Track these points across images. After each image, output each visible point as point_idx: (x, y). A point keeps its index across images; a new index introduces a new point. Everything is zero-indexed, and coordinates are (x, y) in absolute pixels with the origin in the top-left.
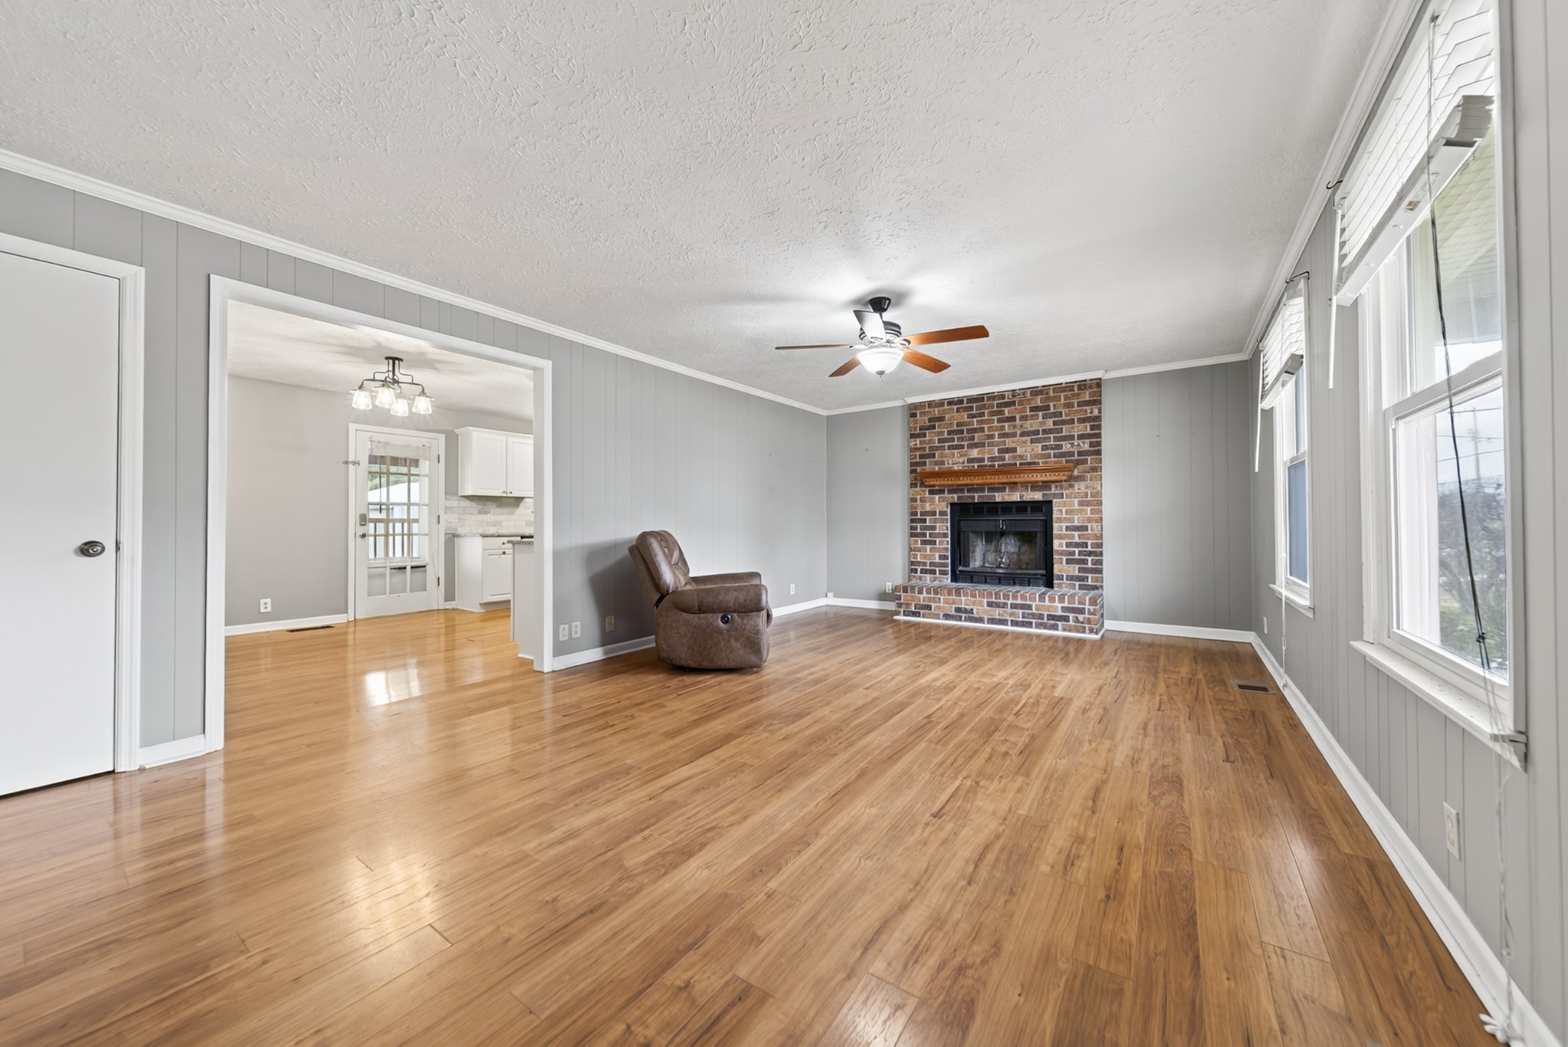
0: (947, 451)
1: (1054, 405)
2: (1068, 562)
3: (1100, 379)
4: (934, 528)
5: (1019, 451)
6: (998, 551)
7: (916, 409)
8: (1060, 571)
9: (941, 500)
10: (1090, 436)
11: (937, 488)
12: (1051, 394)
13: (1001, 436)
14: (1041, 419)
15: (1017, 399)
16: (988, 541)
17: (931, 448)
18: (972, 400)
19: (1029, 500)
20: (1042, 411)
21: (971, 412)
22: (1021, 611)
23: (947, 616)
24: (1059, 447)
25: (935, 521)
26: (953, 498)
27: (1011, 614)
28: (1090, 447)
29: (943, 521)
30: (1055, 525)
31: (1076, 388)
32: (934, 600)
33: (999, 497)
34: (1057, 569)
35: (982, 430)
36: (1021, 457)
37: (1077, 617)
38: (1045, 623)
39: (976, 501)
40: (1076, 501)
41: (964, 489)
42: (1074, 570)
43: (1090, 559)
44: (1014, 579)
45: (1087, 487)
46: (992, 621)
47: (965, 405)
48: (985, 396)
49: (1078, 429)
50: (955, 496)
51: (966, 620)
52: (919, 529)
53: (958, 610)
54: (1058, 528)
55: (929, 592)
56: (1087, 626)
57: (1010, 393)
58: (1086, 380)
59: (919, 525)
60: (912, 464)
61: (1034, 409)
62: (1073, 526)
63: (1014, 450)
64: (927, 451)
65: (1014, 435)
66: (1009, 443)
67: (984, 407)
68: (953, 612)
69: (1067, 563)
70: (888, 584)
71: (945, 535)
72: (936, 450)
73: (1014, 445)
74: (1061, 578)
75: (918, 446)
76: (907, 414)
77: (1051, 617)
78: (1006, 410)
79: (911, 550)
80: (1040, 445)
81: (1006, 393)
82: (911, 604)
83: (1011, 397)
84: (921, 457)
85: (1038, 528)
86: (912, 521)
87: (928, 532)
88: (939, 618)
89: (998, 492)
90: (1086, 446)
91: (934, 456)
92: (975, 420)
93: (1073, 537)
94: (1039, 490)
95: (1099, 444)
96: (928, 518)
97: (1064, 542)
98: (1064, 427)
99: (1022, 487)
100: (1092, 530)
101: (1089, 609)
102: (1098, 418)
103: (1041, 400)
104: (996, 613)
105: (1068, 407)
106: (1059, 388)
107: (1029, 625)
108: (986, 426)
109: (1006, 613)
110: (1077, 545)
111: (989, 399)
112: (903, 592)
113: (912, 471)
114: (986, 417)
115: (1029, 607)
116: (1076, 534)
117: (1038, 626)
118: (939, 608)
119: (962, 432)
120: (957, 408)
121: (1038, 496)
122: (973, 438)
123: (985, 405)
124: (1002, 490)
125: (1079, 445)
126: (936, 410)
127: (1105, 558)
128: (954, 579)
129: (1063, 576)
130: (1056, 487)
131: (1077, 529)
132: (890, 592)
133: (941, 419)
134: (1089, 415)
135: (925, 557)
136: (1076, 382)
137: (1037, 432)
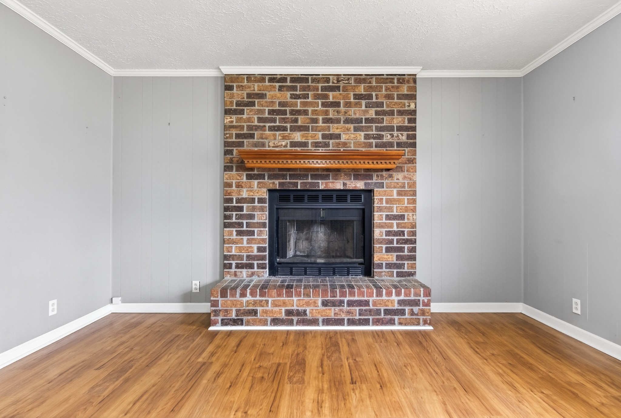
0: (267, 132)
1: (376, 95)
2: (388, 250)
3: (415, 75)
4: (252, 217)
5: (344, 138)
6: (309, 240)
7: (232, 82)
8: (379, 260)
9: (260, 186)
10: (406, 129)
11: (256, 172)
12: (374, 84)
13: (326, 121)
14: (363, 108)
15: (341, 84)
16: (300, 229)
17: (250, 128)
18: (296, 79)
19: (351, 188)
20: (365, 99)
21: (295, 93)
22: (357, 308)
23: (276, 321)
24: (380, 137)
25: (254, 209)
26: (274, 183)
27: (349, 312)
28: (407, 139)
29: (262, 209)
30: (376, 214)
31: (396, 81)
32: (260, 304)
33: (322, 185)
34: (377, 258)
35: (306, 112)
36: (345, 144)
37: (412, 309)
38: (382, 319)
39: (299, 188)
40: (395, 191)
41: (286, 175)
42: (392, 258)
43: (406, 246)
44: (334, 269)
45: (405, 178)
46: (327, 322)
47: (289, 84)
48: (310, 77)
49: (398, 121)
50: (277, 182)
51: (298, 323)
52: (234, 218)
53: (289, 313)
54: (378, 217)
55: (253, 294)
56: (421, 318)
57: (335, 77)
58: (404, 75)
59: (234, 213)
60: (226, 144)
61: (358, 97)
62: (392, 215)
63: (338, 136)
64: (245, 131)
65: (338, 121)
66: (334, 129)
67: (308, 88)
68: (283, 316)
69: (386, 252)
70: (194, 282)
71: (263, 225)
72: (256, 130)
73: (337, 132)
74: (380, 266)
75: (234, 124)
76: (220, 87)
77: (387, 312)
78: (331, 94)
79: (224, 242)
80: (363, 134)
81: (331, 77)
82: (232, 310)
83: (335, 82)
84: (238, 136)
85: (355, 217)
86: (226, 209)
87: (245, 222)
88: (266, 325)
89: (322, 179)
90: (403, 137)
91: (252, 136)
92: (299, 101)
93: (391, 226)
94: (362, 180)
95: (414, 137)
96: (245, 205)
97: (384, 230)
98: (385, 118)
99: (345, 175)
100: (408, 219)
101: (423, 300)
102: (414, 112)
103: (364, 88)
104: (331, 312)
105: (389, 99)
106: (381, 79)
107: (366, 322)
108: (310, 109)
109: (342, 312)
110: (396, 234)
111: (313, 81)
112: (222, 297)
113: (227, 153)
114: (310, 100)
115: (367, 303)
116: (395, 222)
117: (377, 322)
118: (265, 312)
119: (284, 113)
120: (280, 86)
121: (360, 185)
122: (296, 121)
123: (309, 86)
124: (326, 177)
125: (398, 136)
126: (256, 84)
127: (418, 246)
128: (273, 271)
129: (382, 264)
130: (377, 176)
131: (395, 217)
132: (198, 291)
133: (262, 96)
134: (406, 108)
135: (240, 249)
136: (395, 75)
137: (359, 121)
